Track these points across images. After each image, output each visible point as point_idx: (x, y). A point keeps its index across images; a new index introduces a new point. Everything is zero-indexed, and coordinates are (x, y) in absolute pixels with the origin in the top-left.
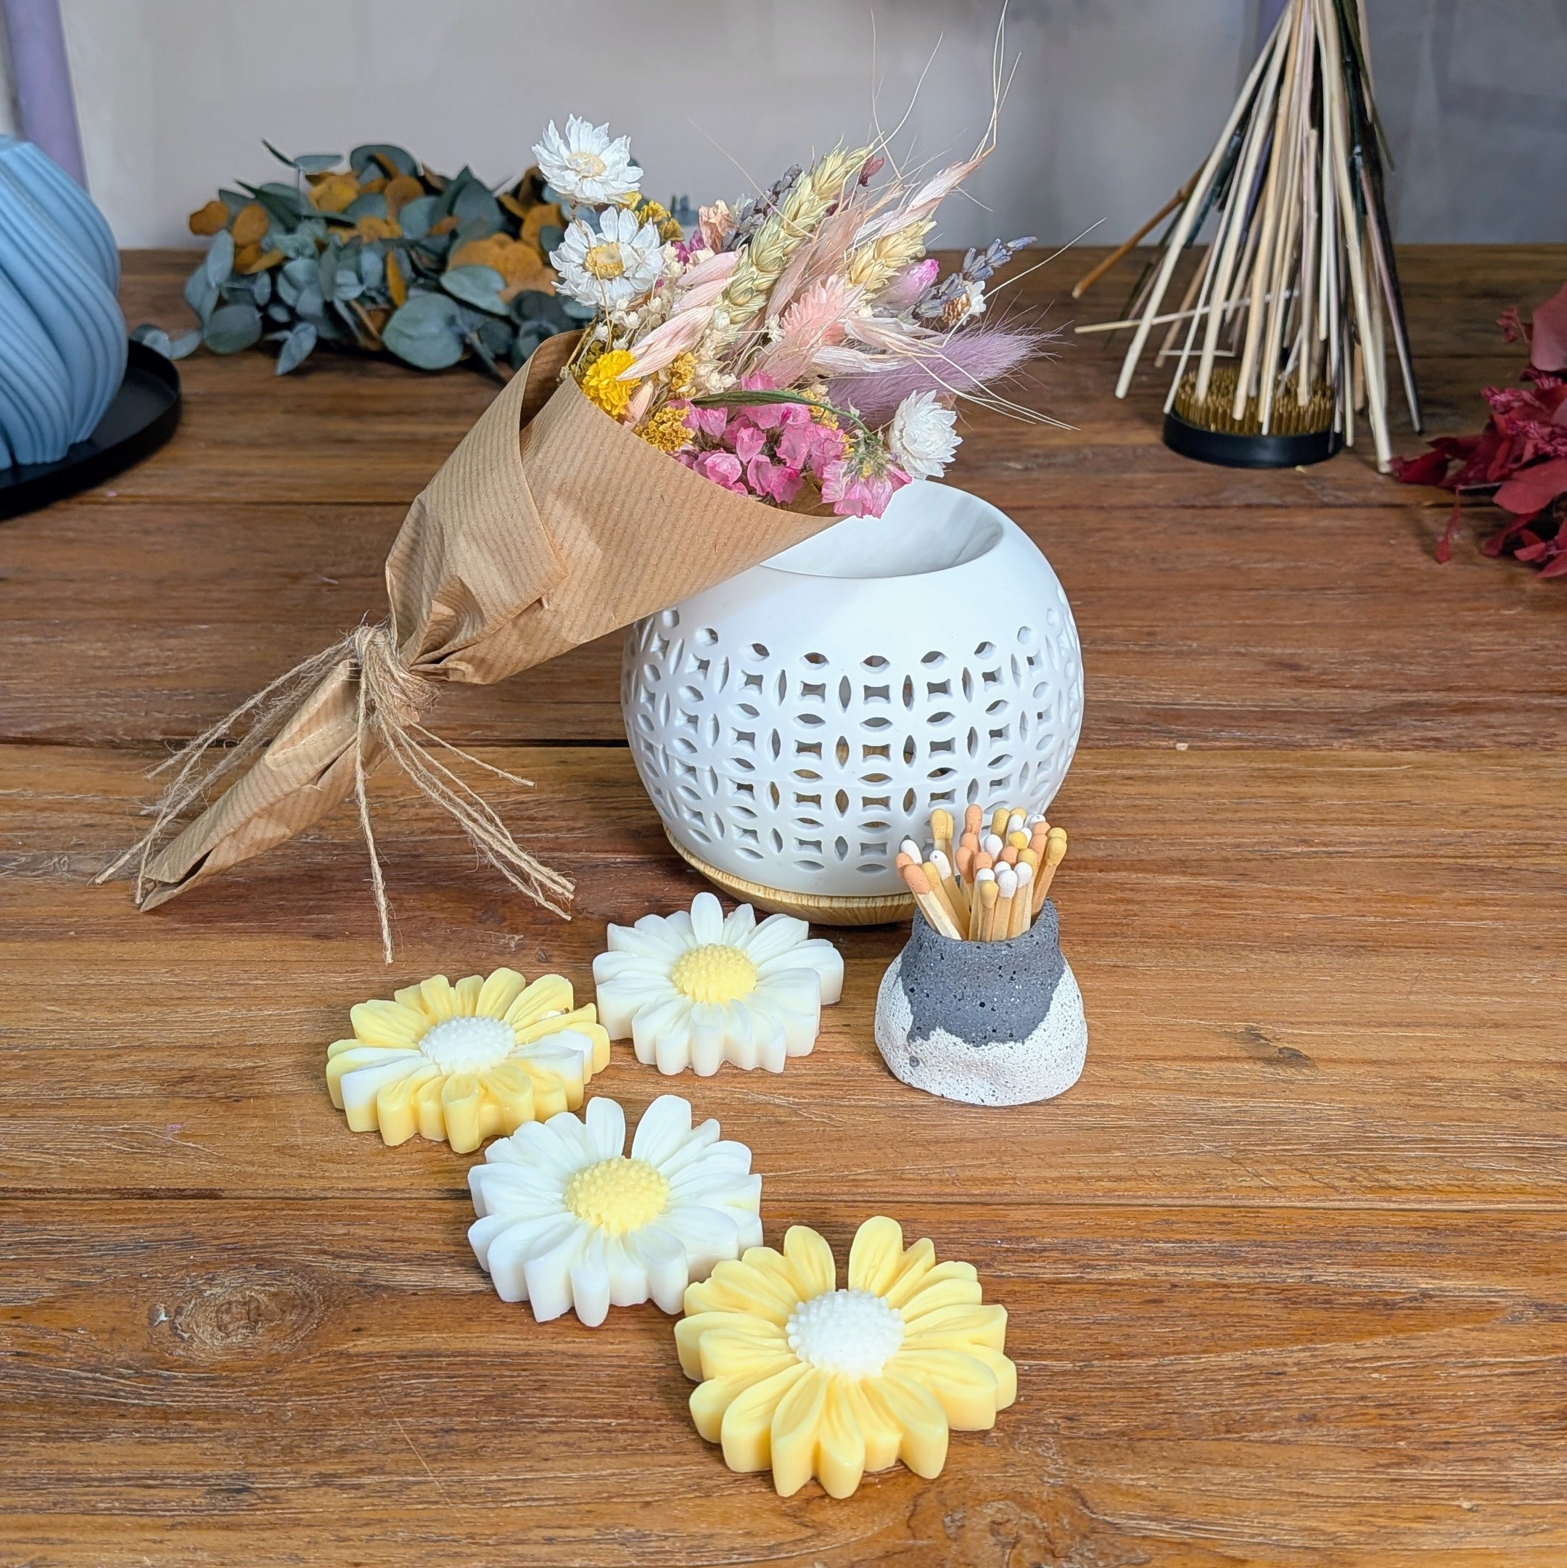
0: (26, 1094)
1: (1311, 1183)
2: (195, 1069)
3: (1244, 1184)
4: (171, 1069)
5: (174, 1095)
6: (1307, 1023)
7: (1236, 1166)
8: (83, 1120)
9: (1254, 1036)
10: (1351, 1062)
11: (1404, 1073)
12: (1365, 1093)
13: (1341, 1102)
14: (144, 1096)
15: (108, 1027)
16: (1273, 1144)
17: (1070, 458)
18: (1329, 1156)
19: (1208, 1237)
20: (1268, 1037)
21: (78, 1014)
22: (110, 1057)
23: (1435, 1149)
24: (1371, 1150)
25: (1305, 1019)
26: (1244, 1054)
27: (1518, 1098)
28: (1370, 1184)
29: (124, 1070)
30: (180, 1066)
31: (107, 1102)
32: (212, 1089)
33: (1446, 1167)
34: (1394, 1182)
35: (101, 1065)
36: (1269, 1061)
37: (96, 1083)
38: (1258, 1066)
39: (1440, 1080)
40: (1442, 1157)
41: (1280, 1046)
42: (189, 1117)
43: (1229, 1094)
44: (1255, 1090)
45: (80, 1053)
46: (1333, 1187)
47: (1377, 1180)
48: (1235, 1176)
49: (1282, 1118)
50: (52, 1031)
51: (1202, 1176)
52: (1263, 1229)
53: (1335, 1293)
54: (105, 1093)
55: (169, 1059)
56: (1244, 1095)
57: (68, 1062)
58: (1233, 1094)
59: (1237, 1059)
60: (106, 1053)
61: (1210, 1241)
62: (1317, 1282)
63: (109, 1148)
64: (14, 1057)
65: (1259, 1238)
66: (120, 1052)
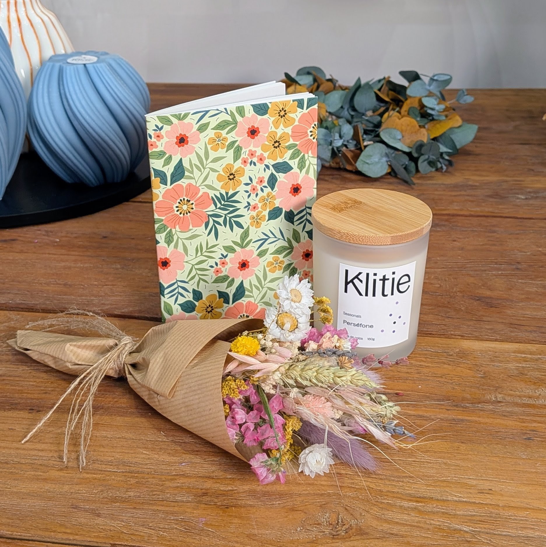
0: (139, 497)
2: (207, 489)
4: (198, 488)
5: (200, 502)
8: (164, 512)
14: (188, 502)
15: (169, 464)
21: (156, 456)
22: (172, 480)
29: (178, 487)
30: (201, 487)
31: (173, 504)
32: (216, 500)
35: (168, 484)
37: (167, 493)
42: (208, 514)
45: (160, 477)
50: (146, 464)
54: (171, 499)
55: (196, 483)
57: (154, 481)
60: (170, 477)
63: (176, 528)
64: (132, 477)
66: (176, 477)
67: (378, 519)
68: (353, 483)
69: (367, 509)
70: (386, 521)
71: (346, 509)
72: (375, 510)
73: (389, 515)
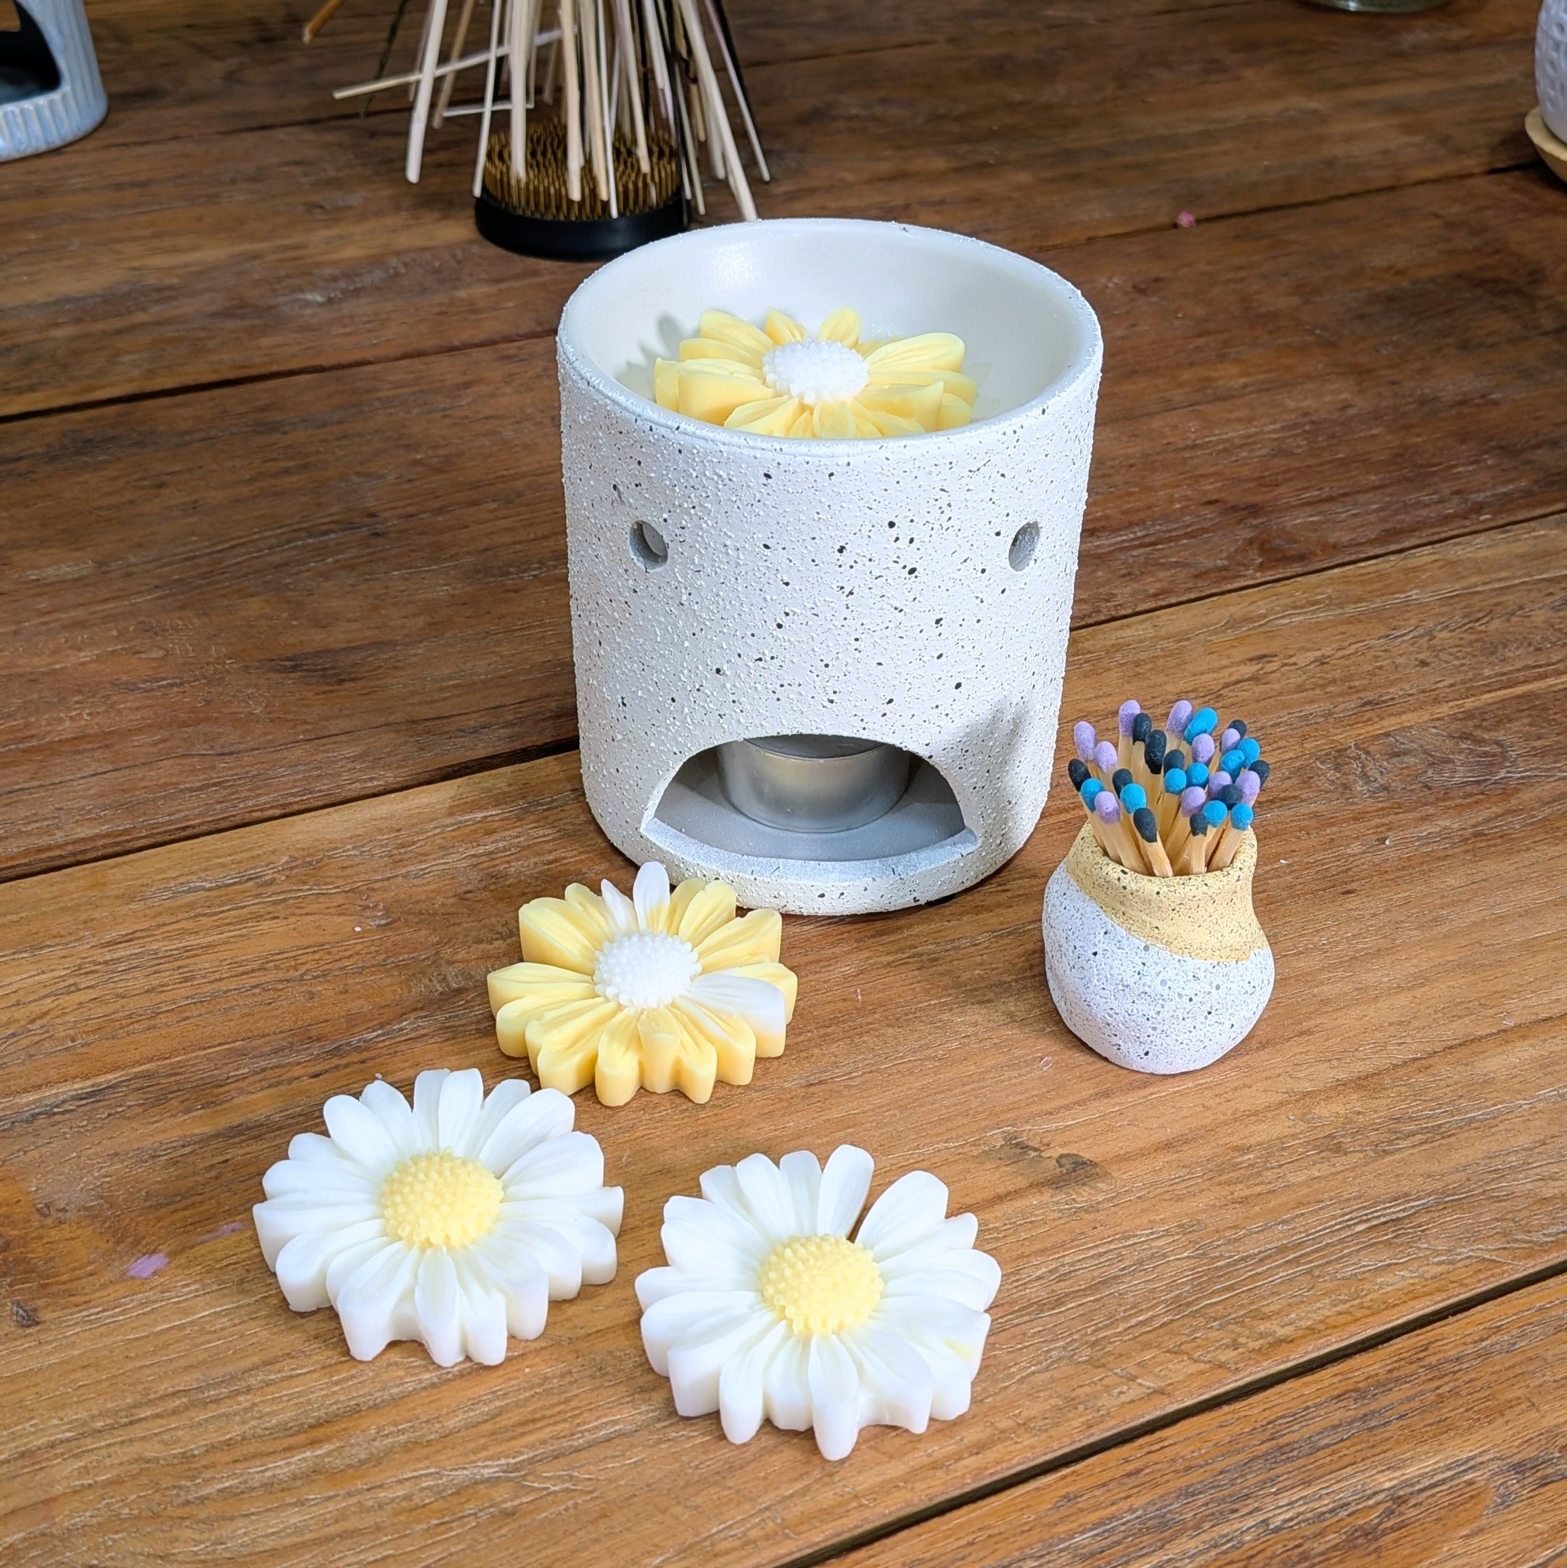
1: (1194, 1368)
3: (1123, 1398)
6: (1067, 1107)
7: (1100, 1374)
9: (1019, 1149)
10: (1143, 1153)
11: (1205, 1151)
12: (1180, 1199)
13: (1163, 1222)
16: (1124, 1319)
17: (377, 275)
18: (1193, 1315)
19: (1125, 1505)
20: (1035, 1144)
23: (1296, 1261)
24: (1231, 1288)
25: (1061, 1102)
26: (1021, 1182)
27: (1338, 1149)
28: (1257, 1345)
33: (1322, 1286)
34: (1281, 1332)
36: (1055, 1183)
38: (1047, 1196)
39: (1248, 1149)
40: (1310, 1272)
41: (1056, 1155)
43: (1036, 1253)
44: (1062, 1237)
46: (1221, 1366)
47: (1261, 1336)
48: (1108, 1388)
49: (1114, 1271)
51: (1072, 1403)
52: (1180, 1465)
53: (1306, 1538)
56: (1053, 1249)
58: (1042, 1252)
59: (1017, 1193)
61: (1132, 1510)
62: (1277, 1530)
65: (1183, 1482)
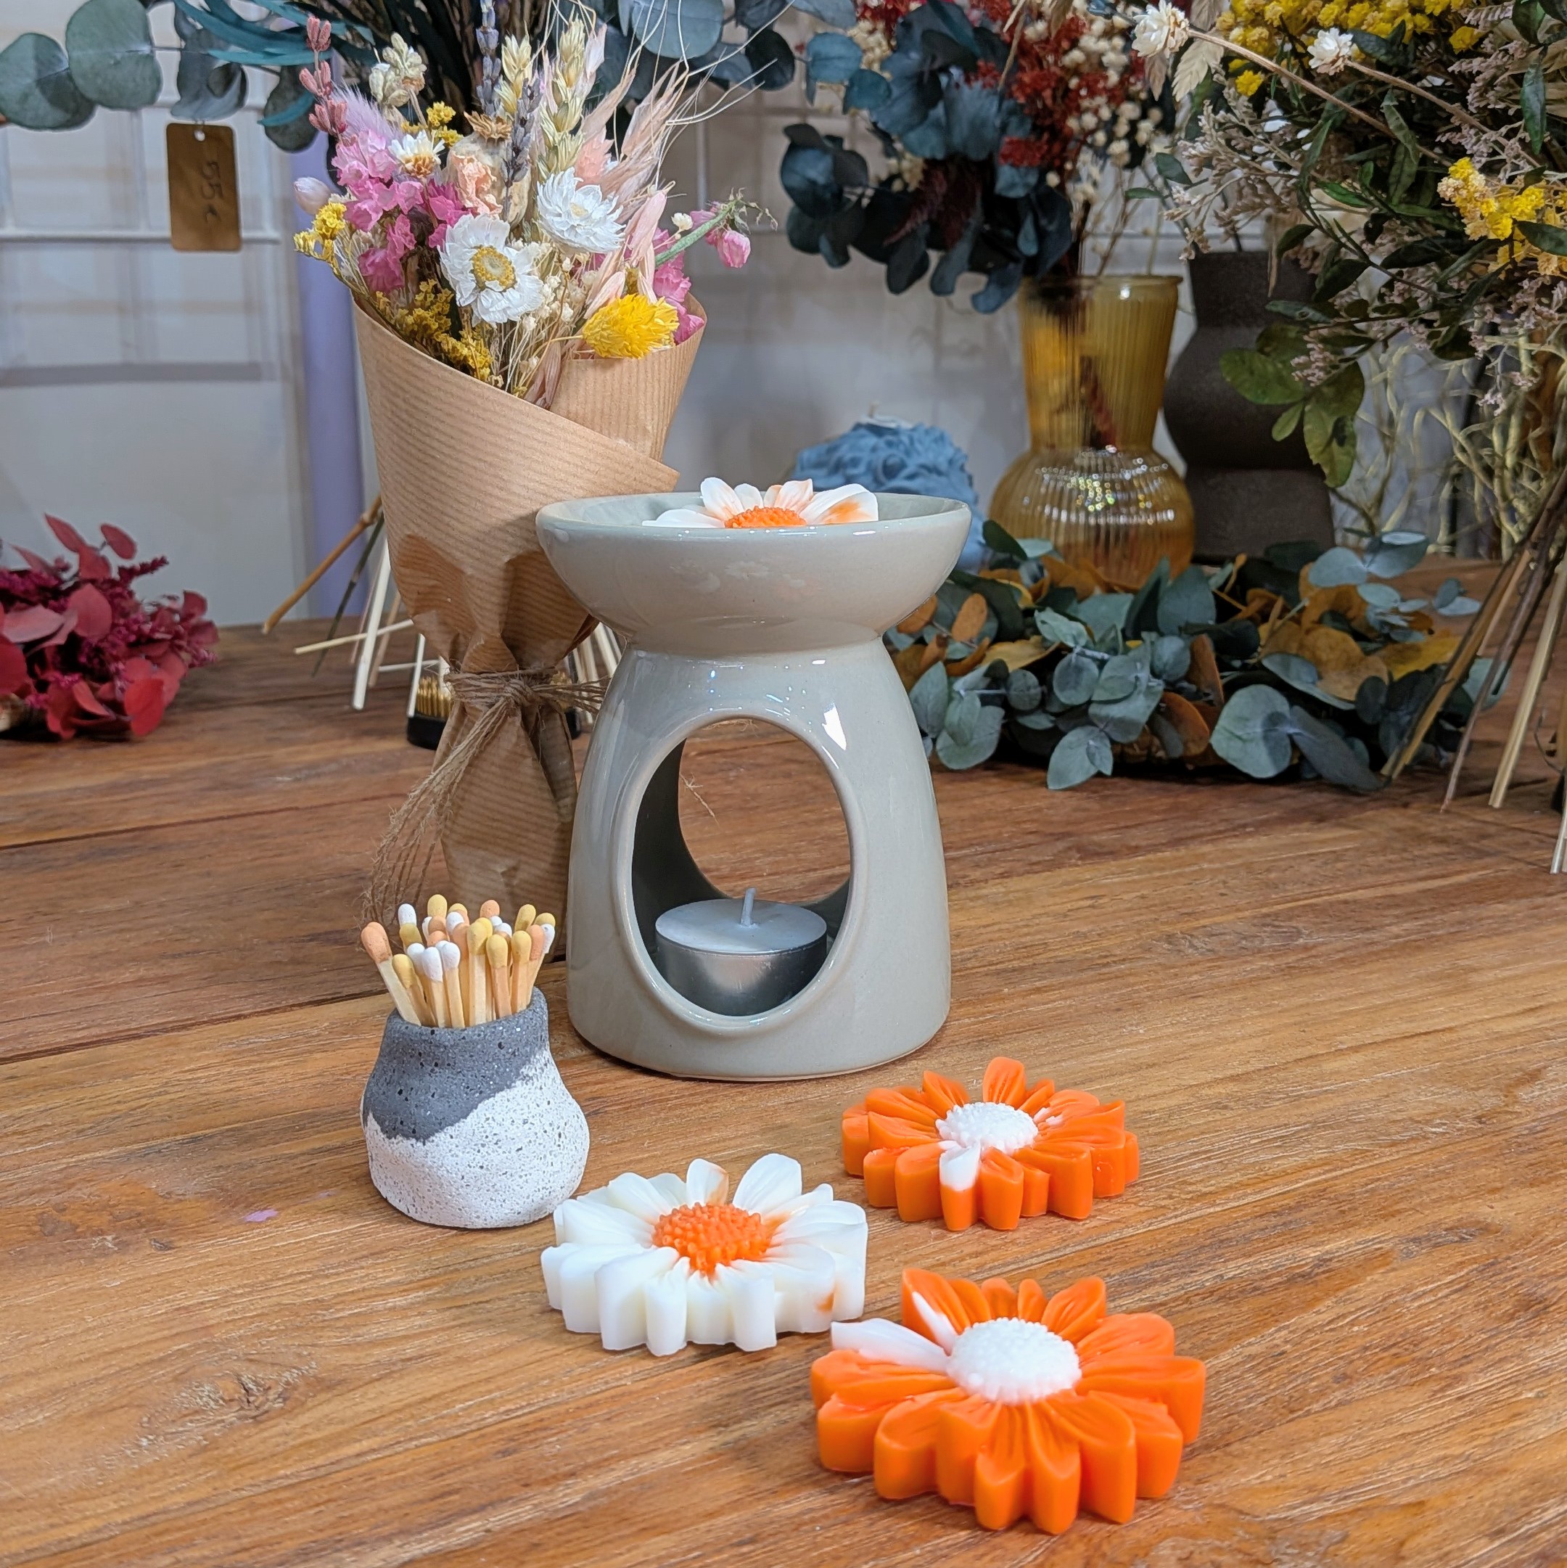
17: (333, 767)
23: (1208, 1158)
24: (1161, 1172)
27: (1226, 1108)
28: (1188, 1197)
34: (1205, 1190)
39: (1153, 1112)
40: (1220, 1163)
46: (1162, 1207)
47: (1191, 1192)
52: (1142, 1254)
53: (1255, 1281)
61: (1110, 1276)
62: (1231, 1278)
65: (1147, 1261)
67: (349, 1347)
68: (235, 1312)
69: (309, 1341)
70: (373, 1343)
71: (251, 1361)
72: (330, 1338)
73: (375, 1331)
